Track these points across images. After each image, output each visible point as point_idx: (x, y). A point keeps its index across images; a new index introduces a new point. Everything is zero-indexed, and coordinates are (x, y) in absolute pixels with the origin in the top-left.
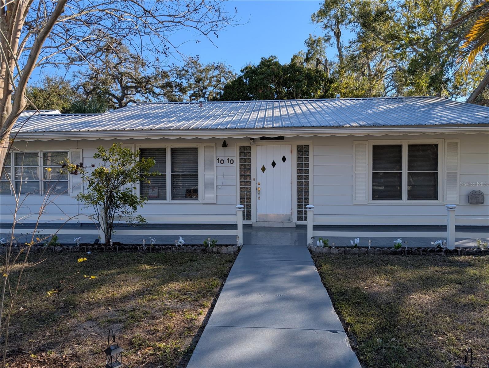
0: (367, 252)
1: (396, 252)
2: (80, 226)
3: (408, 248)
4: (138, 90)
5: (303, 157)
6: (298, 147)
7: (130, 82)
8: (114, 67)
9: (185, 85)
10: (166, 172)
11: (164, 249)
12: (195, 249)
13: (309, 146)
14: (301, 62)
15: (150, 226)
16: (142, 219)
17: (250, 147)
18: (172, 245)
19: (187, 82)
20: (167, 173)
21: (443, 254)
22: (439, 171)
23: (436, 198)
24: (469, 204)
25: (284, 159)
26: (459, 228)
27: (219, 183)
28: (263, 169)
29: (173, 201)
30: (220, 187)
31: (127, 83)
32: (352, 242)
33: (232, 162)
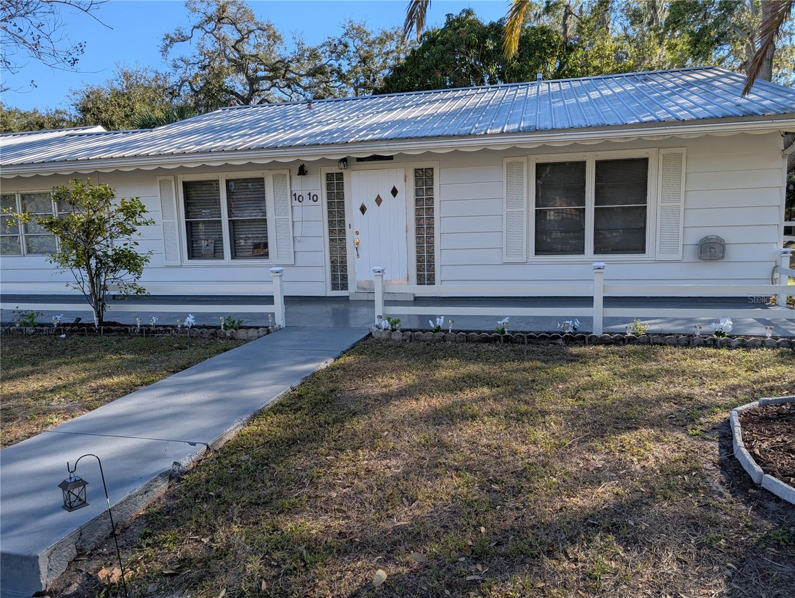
0: (444, 339)
1: (488, 338)
2: (111, 298)
3: (509, 332)
4: (273, 83)
5: (424, 187)
6: (416, 171)
7: (261, 70)
8: (233, 47)
9: (345, 69)
10: (220, 217)
11: (161, 332)
12: (201, 332)
13: (433, 169)
14: (538, 13)
15: (204, 299)
16: (139, 289)
17: (342, 174)
18: (172, 327)
19: (349, 64)
20: (222, 219)
21: (560, 342)
22: (648, 205)
23: (642, 250)
24: (699, 260)
25: (394, 192)
26: (609, 301)
27: (297, 233)
28: (363, 209)
29: (233, 261)
30: (299, 239)
31: (256, 71)
32: (431, 322)
33: (315, 199)
